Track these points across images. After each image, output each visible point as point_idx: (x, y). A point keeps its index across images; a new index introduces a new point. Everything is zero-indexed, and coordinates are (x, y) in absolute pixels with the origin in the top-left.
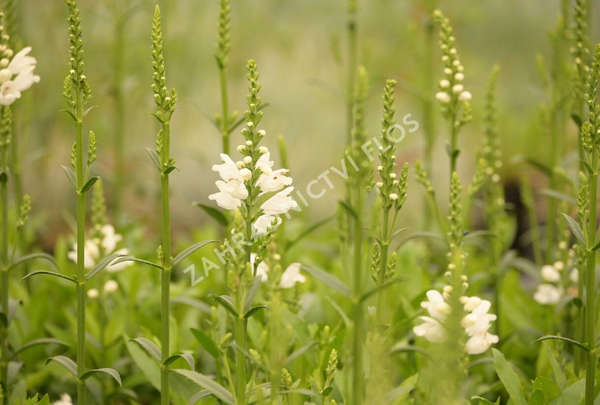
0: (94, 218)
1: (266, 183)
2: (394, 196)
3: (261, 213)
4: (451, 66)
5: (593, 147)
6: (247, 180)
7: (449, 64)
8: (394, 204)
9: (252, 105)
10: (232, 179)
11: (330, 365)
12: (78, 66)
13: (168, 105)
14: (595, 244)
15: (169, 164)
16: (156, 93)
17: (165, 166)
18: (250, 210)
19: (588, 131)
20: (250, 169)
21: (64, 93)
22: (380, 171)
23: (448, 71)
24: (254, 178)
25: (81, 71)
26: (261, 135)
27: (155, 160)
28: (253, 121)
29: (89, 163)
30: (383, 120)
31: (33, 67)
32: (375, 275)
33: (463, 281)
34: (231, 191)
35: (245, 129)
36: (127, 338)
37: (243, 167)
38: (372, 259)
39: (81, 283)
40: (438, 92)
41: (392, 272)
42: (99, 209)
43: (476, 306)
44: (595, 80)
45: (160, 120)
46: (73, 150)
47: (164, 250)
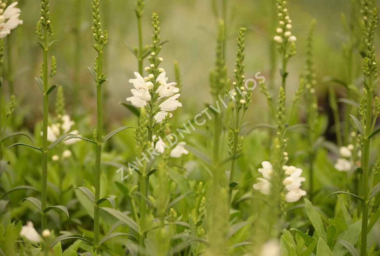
0: (57, 111)
1: (163, 91)
2: (243, 101)
3: (159, 110)
4: (284, 20)
5: (370, 73)
6: (151, 89)
7: (282, 18)
8: (243, 106)
9: (155, 42)
10: (141, 88)
11: (201, 207)
12: (46, 14)
13: (102, 41)
14: (370, 135)
15: (102, 78)
16: (95, 33)
17: (99, 79)
18: (152, 108)
19: (367, 63)
20: (152, 82)
21: (37, 31)
22: (235, 85)
23: (282, 23)
24: (155, 88)
25: (47, 18)
26: (160, 60)
27: (93, 75)
28: (155, 52)
29: (51, 76)
30: (237, 53)
31: (19, 15)
32: (230, 151)
33: (285, 156)
34: (140, 96)
35: (150, 57)
36: (75, 186)
37: (148, 81)
38: (229, 141)
39: (45, 152)
40: (275, 36)
41: (241, 149)
42: (60, 105)
43: (293, 172)
44: (372, 30)
45: (97, 50)
46: (42, 67)
47: (98, 132)
